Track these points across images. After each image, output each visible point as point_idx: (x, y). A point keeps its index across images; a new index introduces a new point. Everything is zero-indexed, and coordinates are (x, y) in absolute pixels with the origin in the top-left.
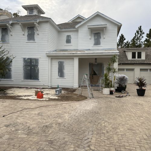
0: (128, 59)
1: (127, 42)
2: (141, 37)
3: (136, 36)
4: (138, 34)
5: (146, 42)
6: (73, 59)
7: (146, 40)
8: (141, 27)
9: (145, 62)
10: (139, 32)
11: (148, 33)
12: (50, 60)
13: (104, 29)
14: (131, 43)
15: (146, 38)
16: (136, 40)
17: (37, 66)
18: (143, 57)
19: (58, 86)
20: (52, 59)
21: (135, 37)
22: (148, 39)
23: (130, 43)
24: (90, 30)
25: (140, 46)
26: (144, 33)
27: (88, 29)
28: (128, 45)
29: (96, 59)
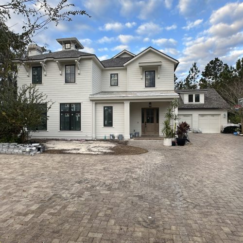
0: (185, 103)
1: (180, 82)
2: (196, 76)
3: (190, 74)
4: (193, 72)
5: (201, 82)
6: (123, 103)
7: (202, 80)
8: (195, 64)
9: (205, 107)
10: (194, 70)
11: (204, 71)
12: (94, 105)
13: (159, 67)
14: (184, 83)
15: (202, 76)
16: (190, 79)
17: (80, 112)
18: (202, 100)
19: (105, 137)
20: (96, 104)
21: (189, 76)
22: (204, 78)
23: (182, 83)
24: (141, 68)
25: (194, 86)
26: (199, 72)
27: (139, 68)
28: (181, 85)
29: (150, 103)
